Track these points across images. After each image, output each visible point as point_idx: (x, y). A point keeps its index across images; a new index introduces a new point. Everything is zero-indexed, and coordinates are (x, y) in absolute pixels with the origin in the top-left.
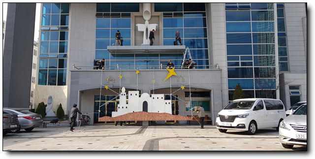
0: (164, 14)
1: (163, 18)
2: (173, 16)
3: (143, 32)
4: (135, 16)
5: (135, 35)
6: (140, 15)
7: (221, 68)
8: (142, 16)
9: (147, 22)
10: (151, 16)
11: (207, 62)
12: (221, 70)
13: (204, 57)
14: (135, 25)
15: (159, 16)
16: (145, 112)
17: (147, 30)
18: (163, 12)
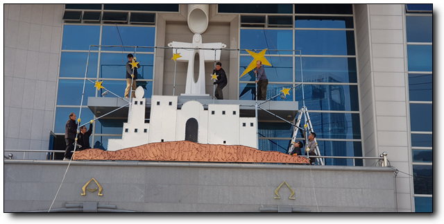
0: (243, 19)
1: (240, 28)
2: (266, 24)
3: (185, 64)
4: (168, 23)
5: (165, 71)
6: (180, 19)
7: (396, 166)
8: (185, 23)
9: (197, 38)
10: (210, 24)
11: (358, 149)
12: (396, 171)
13: (350, 133)
14: (166, 45)
15: (228, 24)
16: (192, 143)
17: (197, 57)
18: (240, 14)
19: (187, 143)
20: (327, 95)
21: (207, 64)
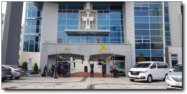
1: (97, 13)
2: (103, 12)
3: (86, 22)
4: (81, 12)
5: (81, 23)
6: (84, 11)
7: (131, 43)
8: (85, 12)
9: (88, 16)
10: (91, 12)
11: (123, 40)
14: (81, 18)
15: (95, 12)
16: (86, 72)
17: (88, 20)
18: (97, 10)
19: (85, 72)
20: (116, 29)
21: (90, 22)
